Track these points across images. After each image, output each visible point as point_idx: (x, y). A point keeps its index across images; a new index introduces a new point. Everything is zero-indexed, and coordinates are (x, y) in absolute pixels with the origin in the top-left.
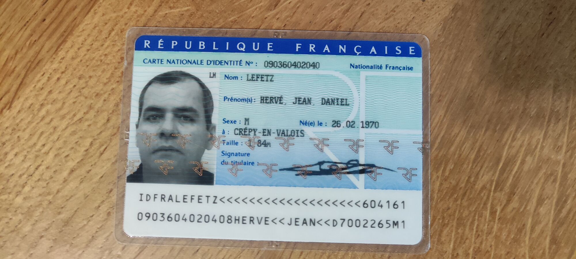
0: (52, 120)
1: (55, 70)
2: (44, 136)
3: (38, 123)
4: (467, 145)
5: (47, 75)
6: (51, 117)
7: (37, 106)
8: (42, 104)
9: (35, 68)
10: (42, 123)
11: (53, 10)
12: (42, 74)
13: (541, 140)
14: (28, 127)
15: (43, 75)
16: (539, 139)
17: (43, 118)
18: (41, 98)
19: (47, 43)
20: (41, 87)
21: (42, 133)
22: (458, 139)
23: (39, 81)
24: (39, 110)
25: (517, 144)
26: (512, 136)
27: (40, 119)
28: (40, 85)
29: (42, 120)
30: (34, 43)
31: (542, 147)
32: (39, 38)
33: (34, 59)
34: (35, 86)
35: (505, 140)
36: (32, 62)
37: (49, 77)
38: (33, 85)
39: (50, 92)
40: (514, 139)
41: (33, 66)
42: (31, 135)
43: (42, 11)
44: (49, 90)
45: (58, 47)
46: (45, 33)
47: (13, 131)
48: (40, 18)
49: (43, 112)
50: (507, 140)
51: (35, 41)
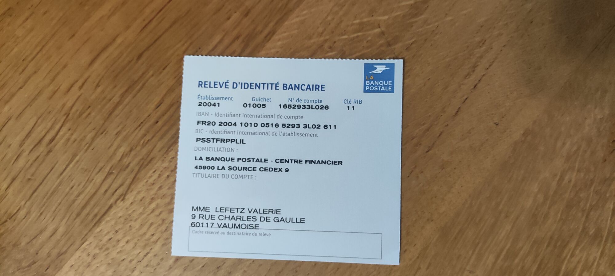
0: (161, 213)
1: (165, 168)
2: (153, 227)
3: (148, 215)
4: (530, 258)
5: (158, 173)
6: (160, 210)
7: (148, 200)
8: (153, 198)
9: (147, 165)
10: (152, 215)
11: (166, 113)
12: (154, 170)
13: (598, 258)
14: (139, 218)
15: (154, 172)
16: (596, 257)
17: (153, 211)
18: (152, 192)
19: (159, 143)
20: (153, 183)
21: (152, 224)
22: (522, 253)
23: (151, 176)
24: (150, 203)
25: (575, 260)
26: (571, 252)
27: (150, 211)
28: (151, 180)
29: (152, 212)
30: (147, 143)
31: (599, 265)
32: (152, 138)
33: (148, 157)
34: (147, 181)
35: (564, 255)
36: (145, 160)
37: (159, 174)
38: (145, 181)
39: (160, 188)
40: (572, 255)
41: (145, 163)
42: (141, 225)
43: (156, 113)
44: (159, 186)
45: (169, 148)
46: (157, 134)
47: (125, 221)
48: (153, 120)
49: (153, 205)
50: (566, 256)
51: (148, 141)
